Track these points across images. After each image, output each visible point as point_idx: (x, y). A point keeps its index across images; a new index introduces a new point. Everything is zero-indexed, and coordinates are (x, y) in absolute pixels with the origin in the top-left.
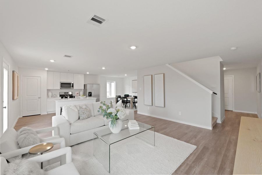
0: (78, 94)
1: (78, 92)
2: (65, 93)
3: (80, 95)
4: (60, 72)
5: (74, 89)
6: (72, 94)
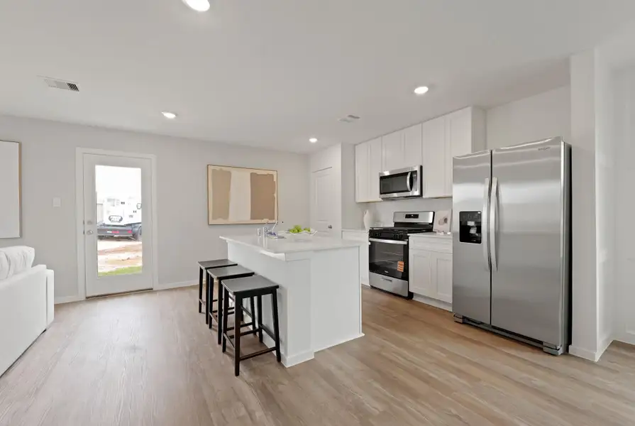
0: (445, 220)
1: (447, 213)
2: (408, 216)
4: (381, 136)
5: (424, 197)
6: (432, 224)
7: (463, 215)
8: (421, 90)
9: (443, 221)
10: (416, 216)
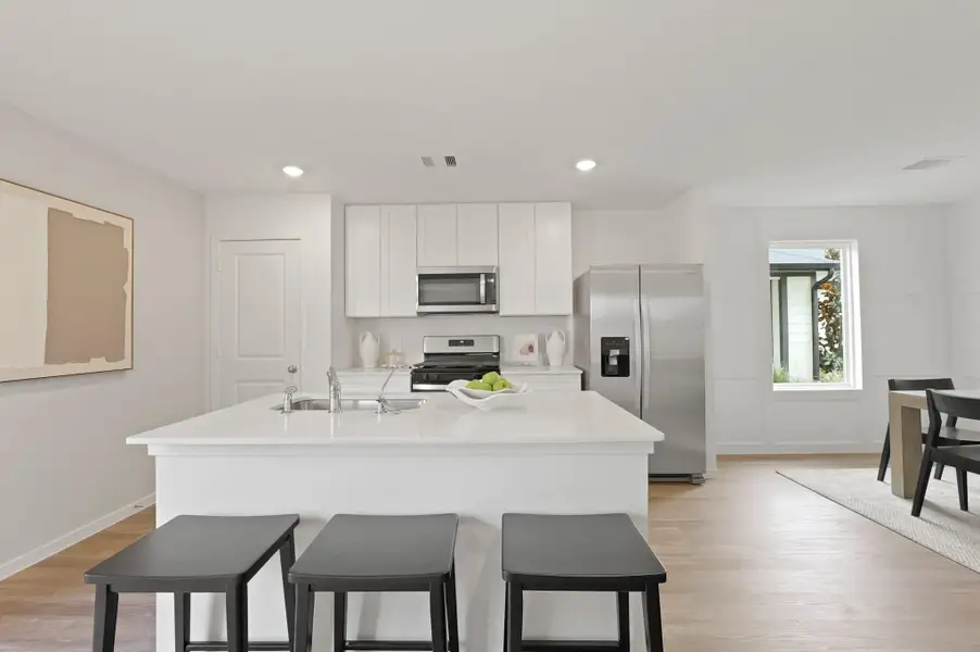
0: (531, 348)
1: (533, 339)
2: (453, 343)
3: (546, 363)
4: (416, 204)
5: (501, 314)
6: (498, 354)
7: (607, 343)
8: (586, 166)
9: (527, 350)
10: (470, 343)
